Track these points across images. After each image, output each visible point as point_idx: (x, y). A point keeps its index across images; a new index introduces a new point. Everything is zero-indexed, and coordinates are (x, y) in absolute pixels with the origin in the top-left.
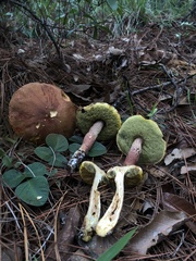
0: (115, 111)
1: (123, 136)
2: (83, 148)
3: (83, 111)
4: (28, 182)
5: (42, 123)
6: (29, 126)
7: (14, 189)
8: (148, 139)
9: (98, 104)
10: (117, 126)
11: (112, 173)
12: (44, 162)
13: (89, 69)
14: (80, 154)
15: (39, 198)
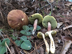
1: (44, 22)
2: (35, 28)
3: (31, 17)
4: (23, 43)
5: (20, 23)
6: (16, 25)
7: (20, 46)
8: (52, 22)
9: (36, 14)
10: (42, 20)
11: (47, 34)
12: (25, 35)
13: (24, 3)
14: (35, 30)
15: (29, 47)
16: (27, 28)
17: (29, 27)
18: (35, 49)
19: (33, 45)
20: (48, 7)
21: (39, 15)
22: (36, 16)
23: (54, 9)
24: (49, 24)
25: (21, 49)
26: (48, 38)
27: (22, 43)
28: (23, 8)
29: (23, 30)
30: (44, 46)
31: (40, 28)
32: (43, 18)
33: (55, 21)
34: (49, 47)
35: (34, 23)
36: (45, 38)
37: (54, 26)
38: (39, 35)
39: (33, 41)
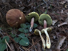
0: (37, 14)
2: (32, 26)
5: (18, 22)
8: (48, 20)
10: (38, 18)
11: (43, 31)
12: (23, 33)
14: (32, 28)
15: (27, 43)
16: (24, 26)
17: (27, 25)
18: (32, 45)
19: (31, 41)
20: (43, 5)
21: (35, 14)
22: (33, 14)
23: (49, 8)
24: (45, 22)
25: (20, 45)
26: (44, 34)
27: (20, 40)
28: (20, 7)
29: (21, 27)
30: (41, 42)
31: (36, 25)
32: (39, 16)
33: (50, 18)
34: (45, 43)
35: (31, 21)
36: (41, 35)
37: (49, 23)
38: (36, 32)
39: (30, 38)
